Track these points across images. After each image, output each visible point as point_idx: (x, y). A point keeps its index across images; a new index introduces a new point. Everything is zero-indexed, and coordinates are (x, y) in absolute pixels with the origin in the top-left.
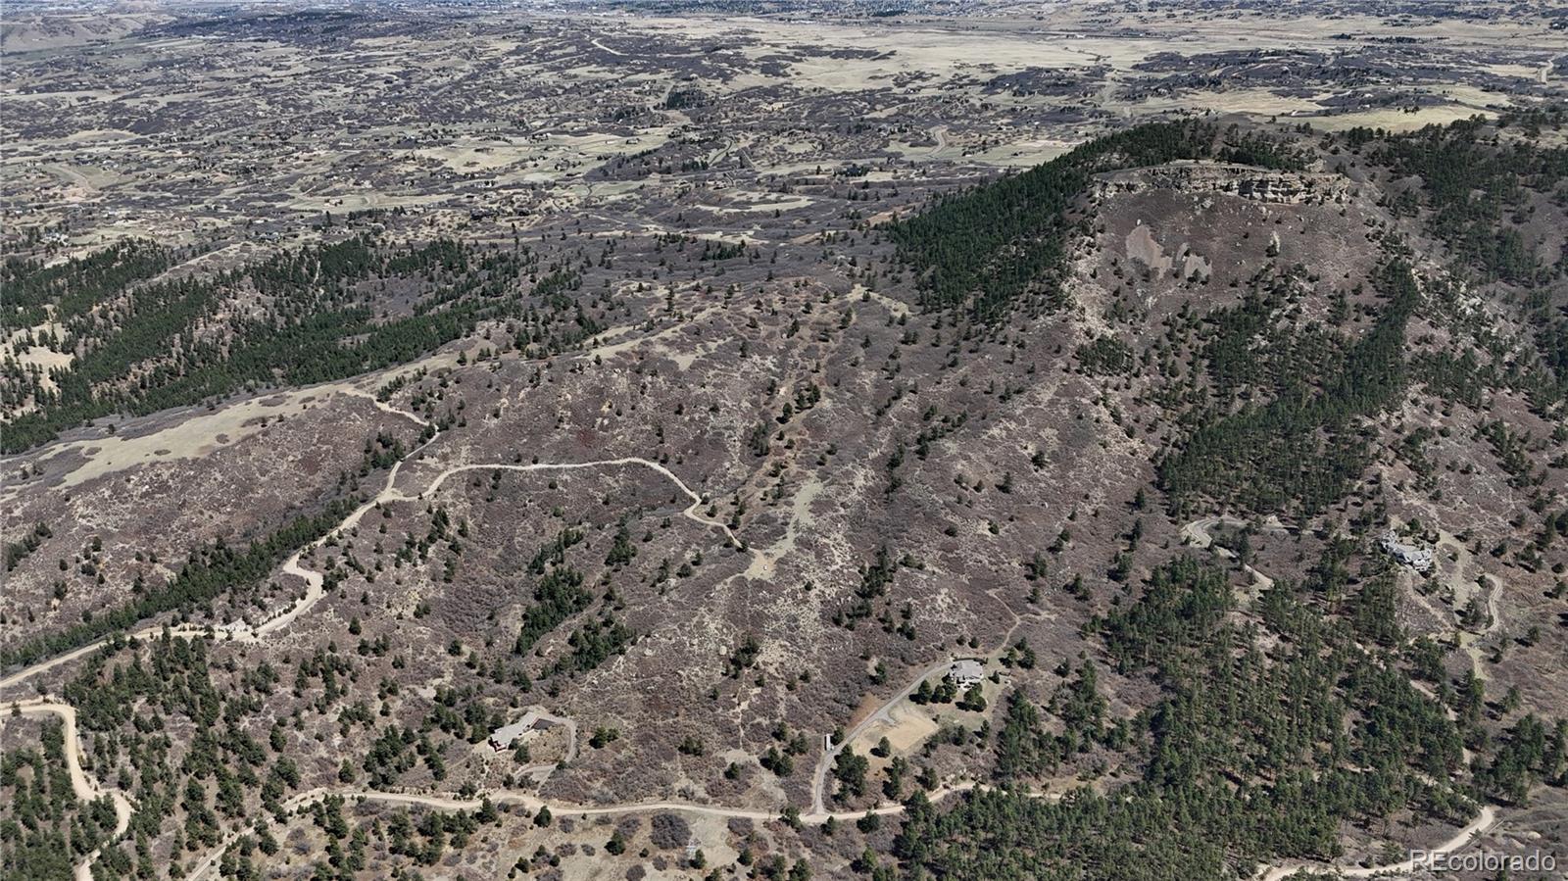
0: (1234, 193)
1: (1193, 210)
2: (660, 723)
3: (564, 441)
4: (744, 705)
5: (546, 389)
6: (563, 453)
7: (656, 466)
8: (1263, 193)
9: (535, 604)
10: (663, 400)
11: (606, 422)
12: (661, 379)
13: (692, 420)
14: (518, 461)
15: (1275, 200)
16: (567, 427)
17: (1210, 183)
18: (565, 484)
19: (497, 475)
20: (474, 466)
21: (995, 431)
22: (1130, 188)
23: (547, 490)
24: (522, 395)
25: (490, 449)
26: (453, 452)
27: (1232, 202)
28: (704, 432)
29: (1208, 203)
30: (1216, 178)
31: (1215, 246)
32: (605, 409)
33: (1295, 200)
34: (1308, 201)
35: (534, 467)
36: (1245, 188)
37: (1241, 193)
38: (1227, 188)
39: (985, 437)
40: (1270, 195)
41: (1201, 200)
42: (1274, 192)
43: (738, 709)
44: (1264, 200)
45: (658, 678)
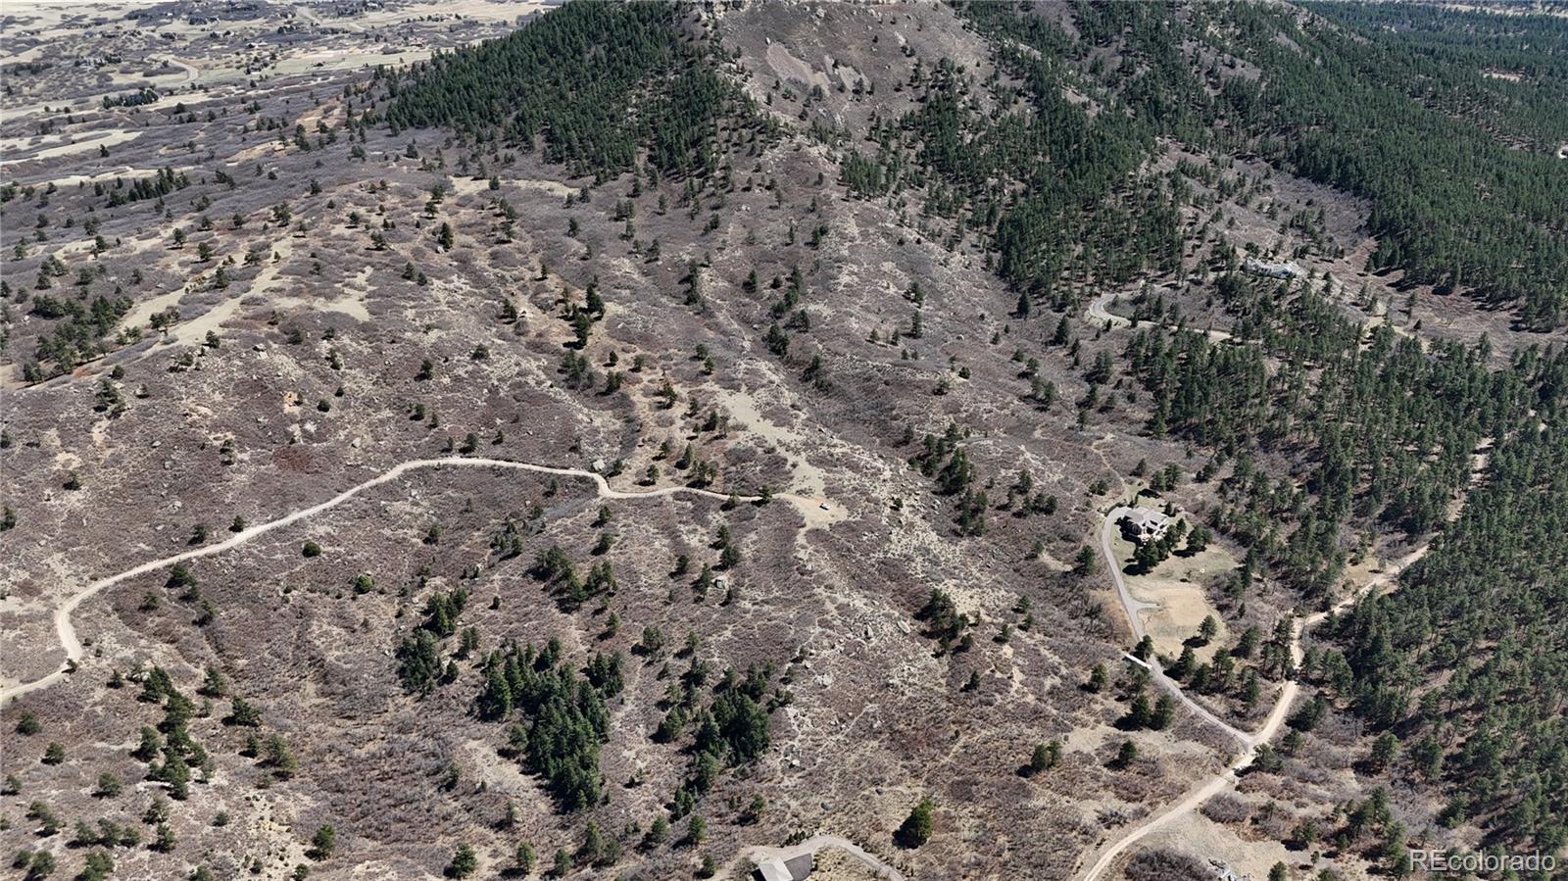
2: (946, 760)
3: (260, 480)
4: (1018, 676)
5: (144, 413)
6: (278, 500)
7: (456, 460)
9: (496, 729)
10: (380, 367)
11: (310, 427)
12: (346, 340)
13: (457, 379)
14: (198, 539)
16: (245, 457)
18: (331, 540)
19: (177, 577)
20: (107, 582)
21: (845, 279)
23: (305, 562)
24: (98, 435)
25: (109, 544)
26: (35, 576)
27: (841, 8)
28: (494, 390)
31: (854, 53)
32: (289, 408)
35: (240, 538)
39: (841, 288)
43: (1016, 685)
45: (870, 708)
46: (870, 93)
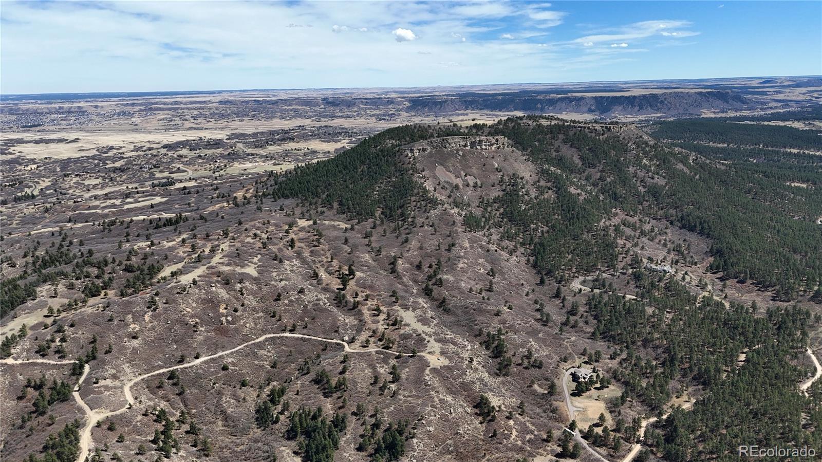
0: (469, 148)
1: (456, 157)
3: (207, 339)
4: (515, 433)
5: (166, 309)
6: (214, 347)
7: (287, 334)
8: (481, 146)
9: (293, 443)
10: (260, 295)
11: (230, 318)
12: (247, 284)
13: (291, 301)
14: (181, 361)
15: (486, 149)
16: (203, 329)
17: (458, 144)
18: (233, 364)
19: (172, 376)
20: (145, 376)
21: (461, 265)
22: (424, 150)
23: (222, 372)
24: (147, 318)
25: (147, 361)
26: (118, 372)
27: (470, 151)
28: (306, 306)
29: (461, 153)
30: (459, 142)
31: (474, 170)
32: (222, 310)
33: (493, 148)
34: (499, 148)
35: (198, 361)
36: (473, 144)
37: (471, 148)
38: (465, 146)
39: (459, 269)
40: (484, 147)
41: (457, 152)
42: (485, 145)
43: (513, 437)
44: (482, 149)
45: (449, 442)
46: (480, 187)
